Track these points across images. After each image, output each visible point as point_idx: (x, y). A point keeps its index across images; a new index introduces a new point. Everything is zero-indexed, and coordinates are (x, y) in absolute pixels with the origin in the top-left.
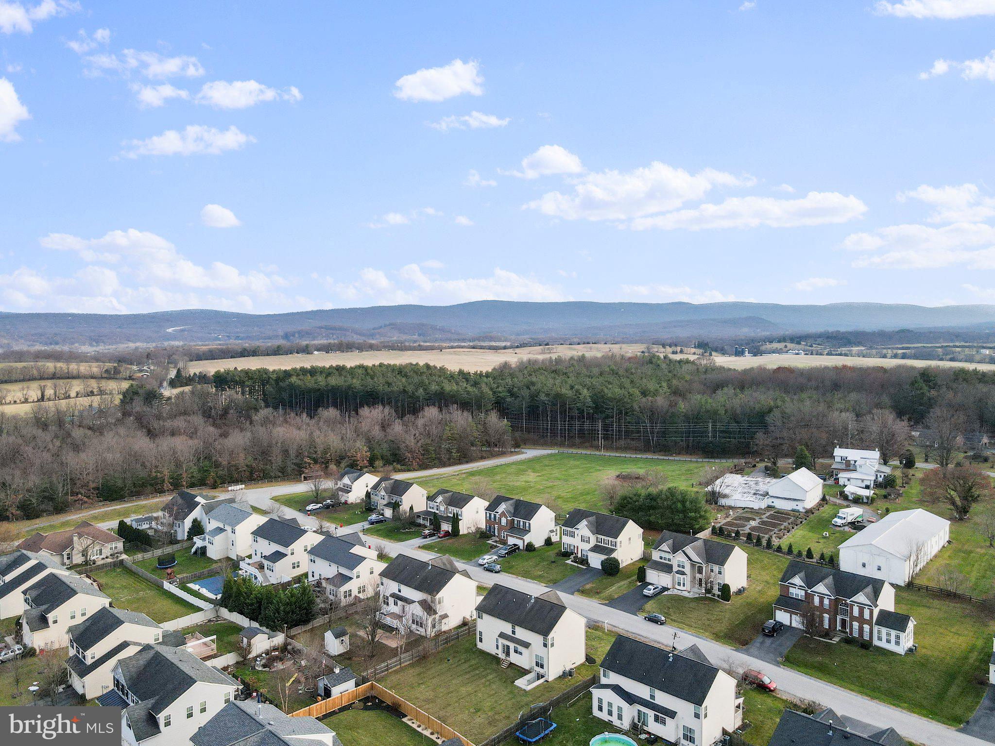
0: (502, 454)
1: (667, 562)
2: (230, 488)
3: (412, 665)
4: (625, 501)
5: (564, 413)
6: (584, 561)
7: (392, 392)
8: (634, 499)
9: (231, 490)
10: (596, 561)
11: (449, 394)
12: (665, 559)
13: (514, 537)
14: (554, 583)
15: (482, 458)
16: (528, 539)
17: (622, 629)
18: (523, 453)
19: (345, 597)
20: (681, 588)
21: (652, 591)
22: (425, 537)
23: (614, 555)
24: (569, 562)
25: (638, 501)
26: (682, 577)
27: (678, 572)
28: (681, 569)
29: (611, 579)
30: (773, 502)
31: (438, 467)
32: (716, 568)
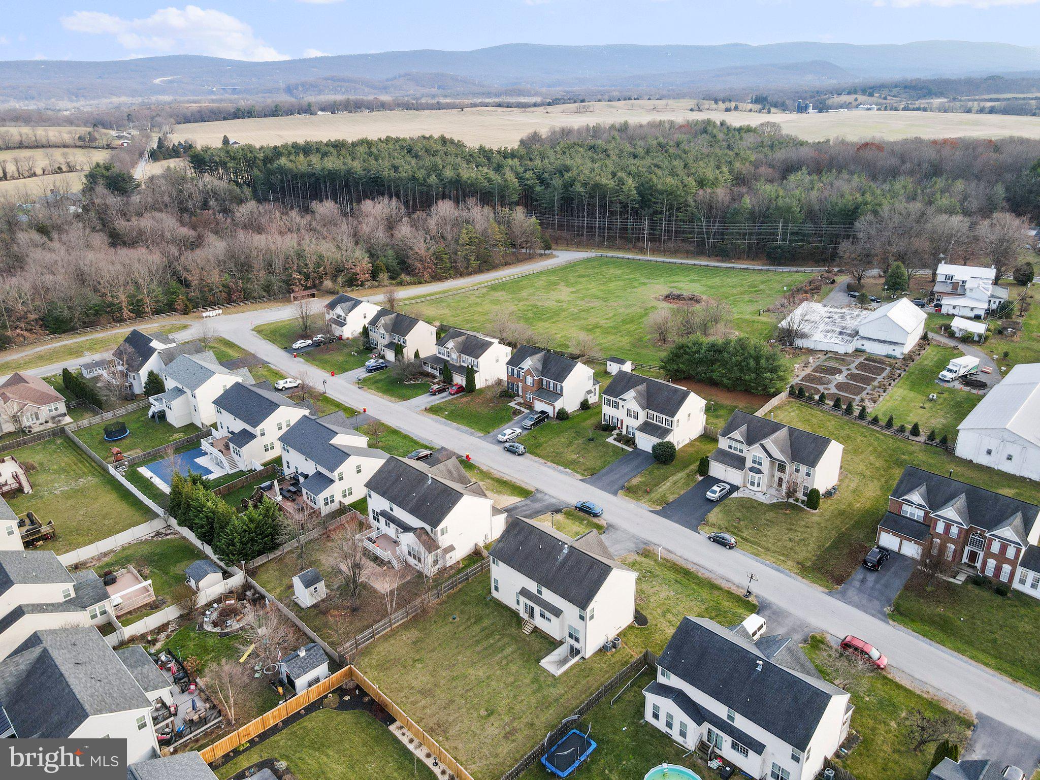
0: (530, 258)
1: (738, 453)
2: (204, 314)
3: (405, 626)
4: (682, 351)
5: (603, 207)
6: (630, 441)
7: (400, 178)
8: (694, 350)
9: (206, 318)
10: (646, 442)
11: (466, 182)
12: (735, 449)
13: (542, 401)
14: (592, 475)
15: (507, 264)
16: (559, 404)
17: (680, 557)
18: (554, 256)
19: (327, 504)
20: (755, 488)
21: (718, 494)
22: (434, 394)
23: (669, 438)
24: (610, 440)
25: (698, 352)
26: (757, 476)
27: (751, 469)
28: (756, 466)
29: (664, 470)
30: (863, 345)
31: (454, 278)
32: (803, 469)
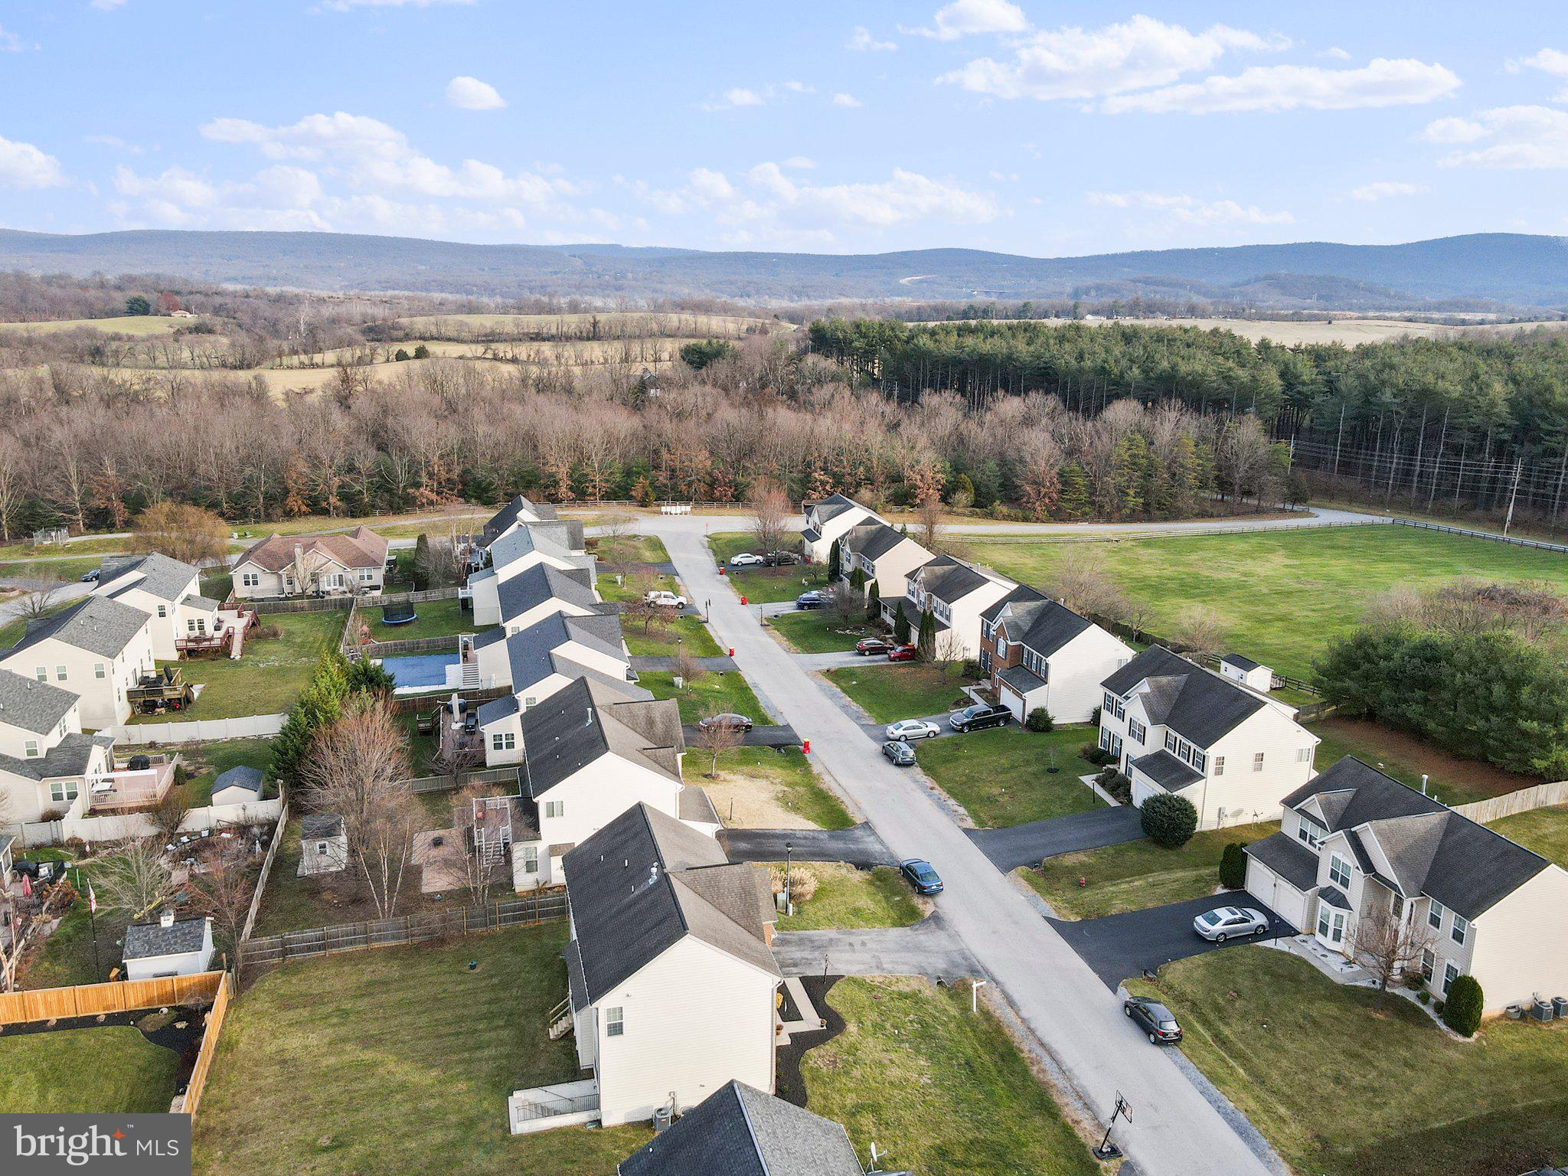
1: (1315, 850)
2: (663, 509)
3: (392, 953)
4: (1360, 653)
5: (1432, 436)
6: (1120, 787)
8: (1381, 651)
9: (666, 513)
10: (1144, 788)
11: (1183, 378)
12: (1311, 841)
13: (1010, 688)
14: (998, 827)
16: (1035, 699)
18: (1309, 515)
20: (1328, 942)
21: (1219, 927)
22: (861, 653)
23: (1191, 793)
24: (1088, 780)
25: (1388, 658)
26: (1334, 911)
27: (1327, 894)
28: (1337, 886)
29: (1159, 854)
31: (1092, 521)
32: (1449, 918)
